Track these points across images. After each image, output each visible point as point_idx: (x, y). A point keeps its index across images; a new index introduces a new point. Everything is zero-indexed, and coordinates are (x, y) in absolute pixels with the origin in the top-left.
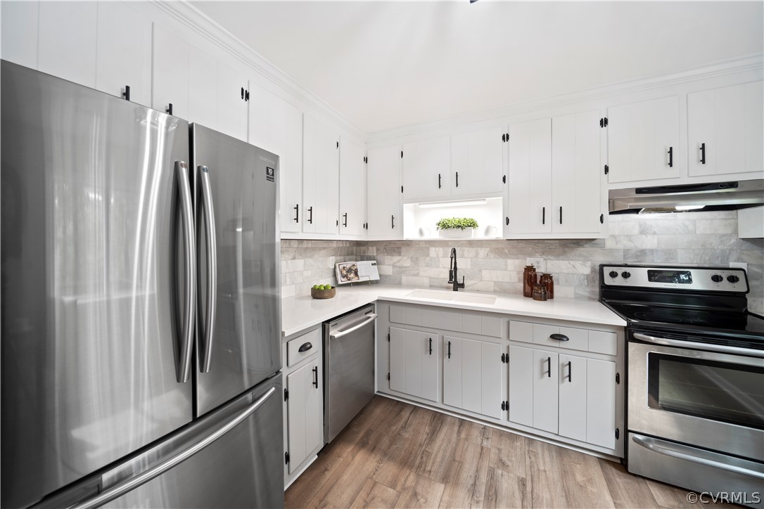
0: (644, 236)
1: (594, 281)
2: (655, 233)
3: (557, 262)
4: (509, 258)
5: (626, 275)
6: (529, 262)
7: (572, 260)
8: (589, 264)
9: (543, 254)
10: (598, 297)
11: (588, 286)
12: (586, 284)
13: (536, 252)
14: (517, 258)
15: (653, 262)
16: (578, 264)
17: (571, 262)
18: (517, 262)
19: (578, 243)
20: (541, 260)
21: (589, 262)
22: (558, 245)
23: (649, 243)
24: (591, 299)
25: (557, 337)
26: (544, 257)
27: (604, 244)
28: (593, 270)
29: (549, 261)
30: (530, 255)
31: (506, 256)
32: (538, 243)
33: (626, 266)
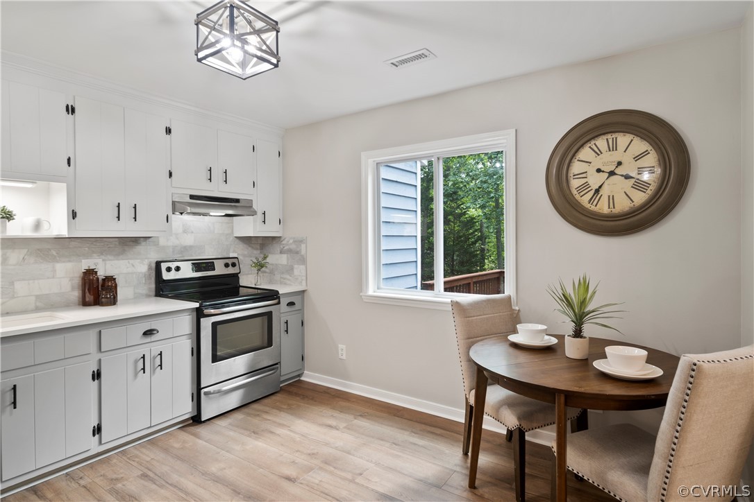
0: (185, 234)
1: (151, 278)
2: (192, 232)
3: (116, 262)
4: (57, 262)
5: (178, 269)
6: (86, 264)
7: (131, 259)
8: (146, 262)
9: (102, 254)
10: (154, 293)
11: (145, 284)
12: (144, 281)
13: (93, 252)
14: (70, 261)
15: (192, 256)
16: (136, 262)
17: (131, 261)
18: (69, 265)
19: (135, 241)
20: (99, 261)
21: (146, 260)
22: (117, 243)
23: (188, 240)
24: (148, 296)
25: (148, 333)
26: (103, 257)
27: (158, 242)
28: (150, 268)
29: (108, 262)
30: (87, 256)
31: (54, 259)
32: (96, 241)
33: (176, 261)
